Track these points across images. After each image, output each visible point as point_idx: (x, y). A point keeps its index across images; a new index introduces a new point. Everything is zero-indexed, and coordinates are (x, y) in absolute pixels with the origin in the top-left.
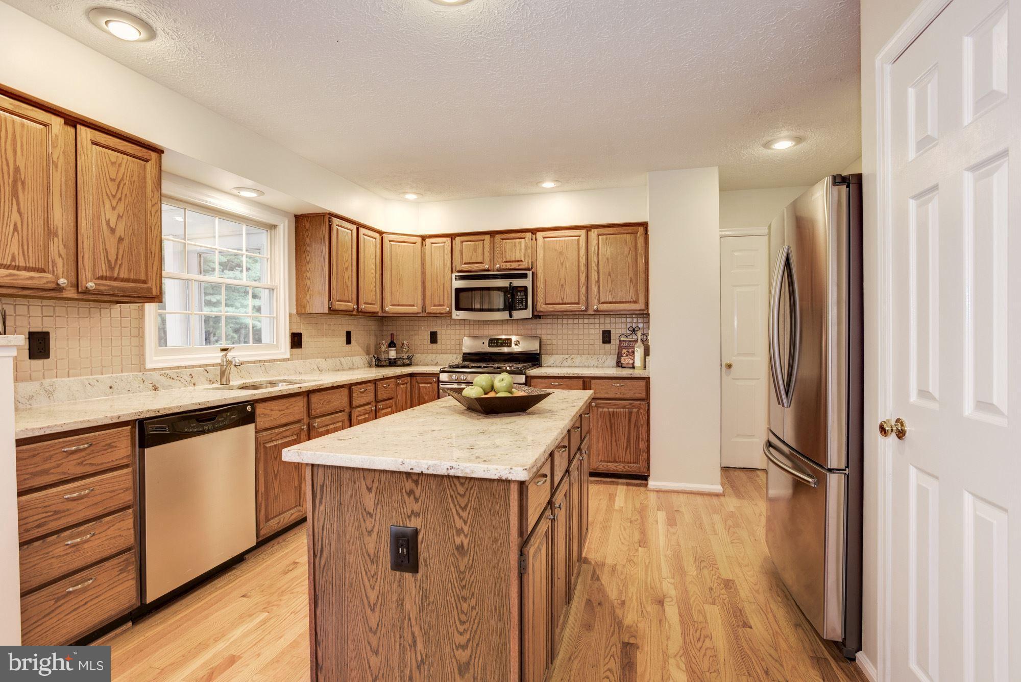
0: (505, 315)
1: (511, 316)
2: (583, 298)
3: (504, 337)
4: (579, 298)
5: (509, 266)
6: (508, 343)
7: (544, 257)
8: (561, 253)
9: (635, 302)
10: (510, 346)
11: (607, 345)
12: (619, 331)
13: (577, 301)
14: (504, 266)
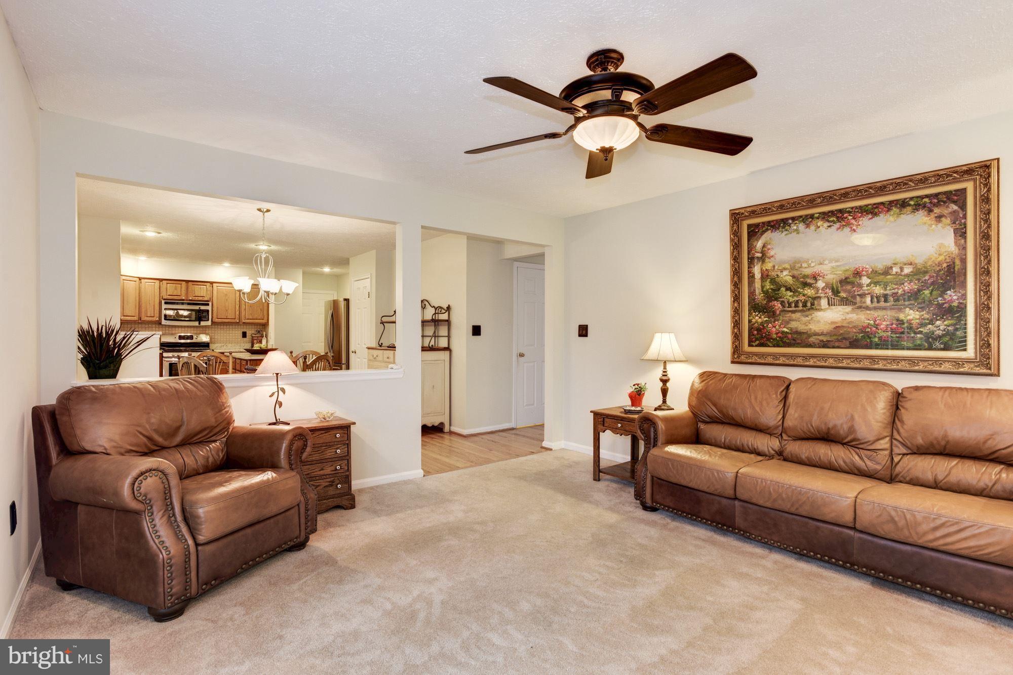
0: (196, 324)
1: (199, 324)
2: (237, 316)
3: (189, 334)
4: (235, 316)
5: (196, 299)
6: (191, 337)
7: (217, 296)
8: (226, 295)
9: (262, 319)
10: (193, 339)
11: (245, 339)
12: (250, 332)
13: (234, 318)
14: (194, 298)
